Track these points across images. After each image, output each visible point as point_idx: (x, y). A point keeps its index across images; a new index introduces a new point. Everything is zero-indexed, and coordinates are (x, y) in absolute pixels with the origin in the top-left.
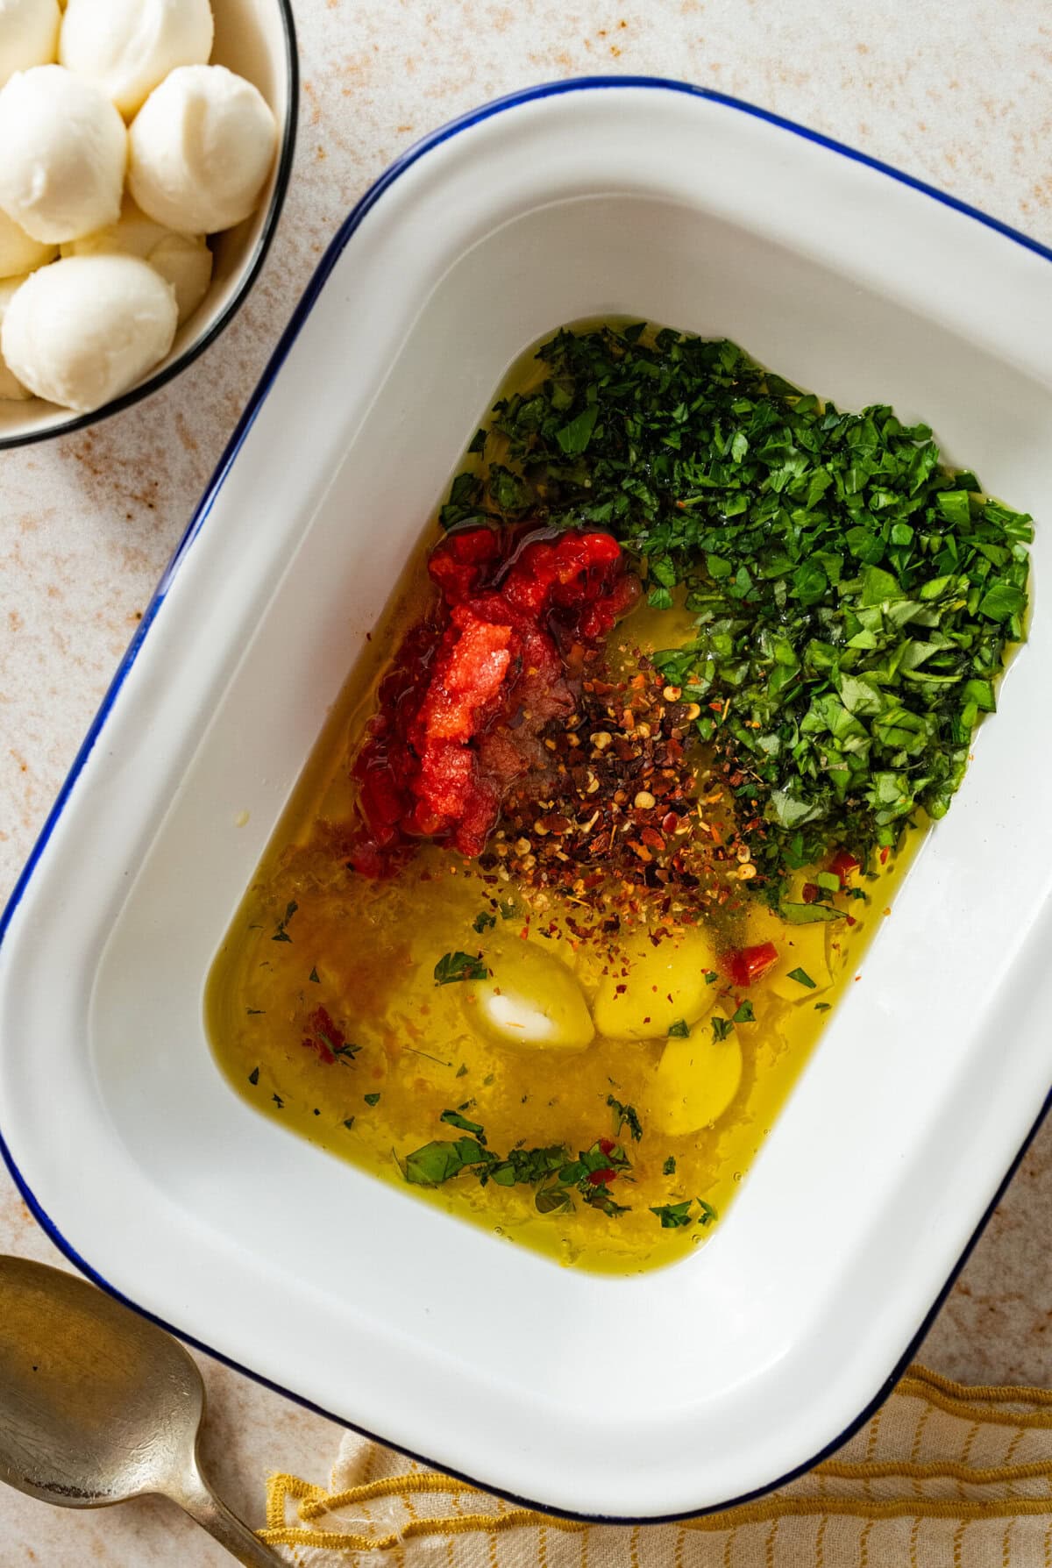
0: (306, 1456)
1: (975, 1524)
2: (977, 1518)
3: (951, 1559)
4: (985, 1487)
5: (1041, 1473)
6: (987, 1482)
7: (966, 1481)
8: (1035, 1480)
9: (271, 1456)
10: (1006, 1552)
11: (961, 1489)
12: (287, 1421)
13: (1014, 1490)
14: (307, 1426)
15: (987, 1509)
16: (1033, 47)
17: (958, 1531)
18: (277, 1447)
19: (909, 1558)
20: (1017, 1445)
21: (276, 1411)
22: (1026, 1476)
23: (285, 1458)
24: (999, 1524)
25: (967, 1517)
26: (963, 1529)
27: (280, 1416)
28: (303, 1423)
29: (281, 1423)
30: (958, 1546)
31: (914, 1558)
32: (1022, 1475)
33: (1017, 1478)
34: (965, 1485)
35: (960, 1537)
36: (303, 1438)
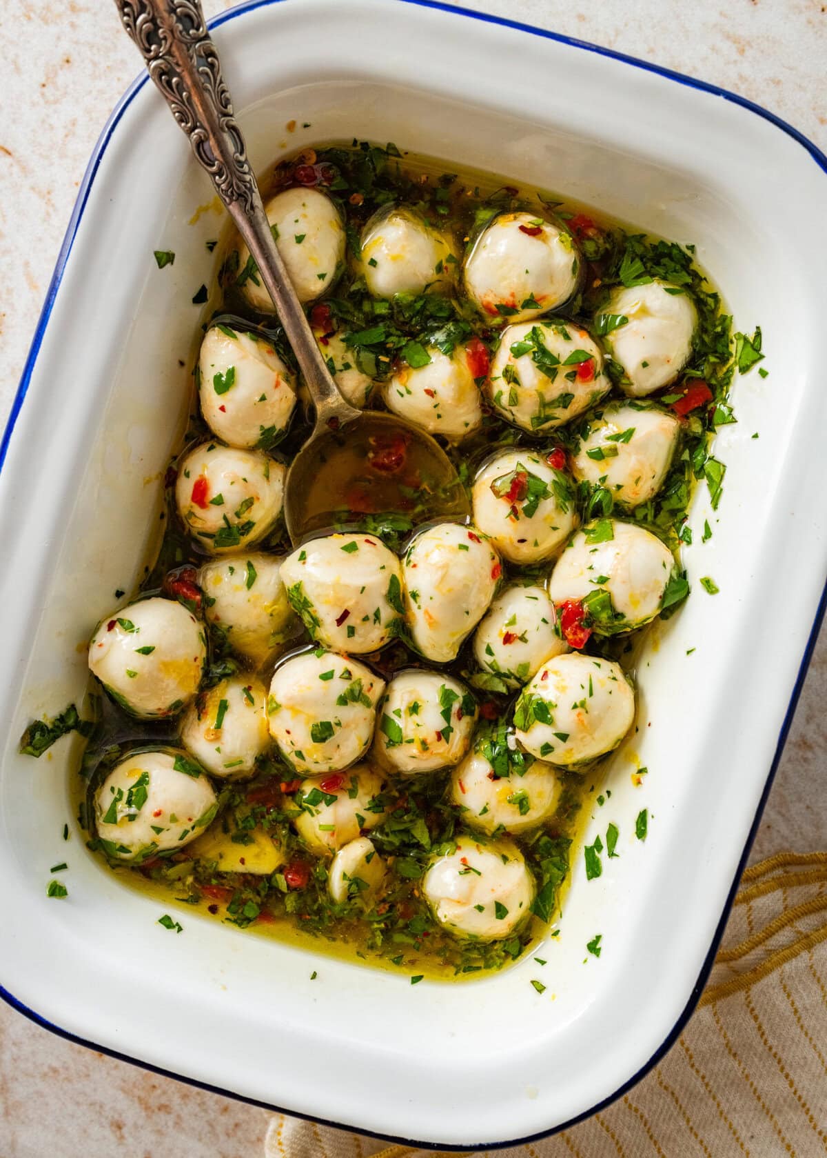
0: (64, 1104)
1: (756, 989)
2: (754, 982)
3: (753, 1021)
4: (747, 957)
5: (783, 926)
6: (746, 953)
7: (731, 960)
8: (781, 933)
9: (35, 1101)
10: (789, 996)
11: (732, 967)
12: (51, 1074)
13: (770, 948)
14: (66, 1078)
15: (758, 972)
16: (715, 25)
17: (746, 999)
18: (40, 1094)
19: (721, 1036)
20: (752, 917)
21: (43, 1064)
22: (774, 934)
23: (47, 1104)
24: (773, 978)
25: (746, 986)
26: (749, 996)
27: (46, 1069)
28: (64, 1076)
29: (45, 1075)
30: (753, 1010)
31: (725, 1034)
32: (770, 934)
33: (767, 938)
34: (732, 964)
35: (750, 1002)
36: (62, 1089)
